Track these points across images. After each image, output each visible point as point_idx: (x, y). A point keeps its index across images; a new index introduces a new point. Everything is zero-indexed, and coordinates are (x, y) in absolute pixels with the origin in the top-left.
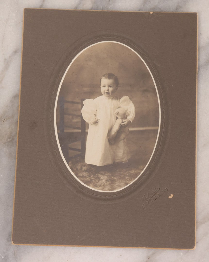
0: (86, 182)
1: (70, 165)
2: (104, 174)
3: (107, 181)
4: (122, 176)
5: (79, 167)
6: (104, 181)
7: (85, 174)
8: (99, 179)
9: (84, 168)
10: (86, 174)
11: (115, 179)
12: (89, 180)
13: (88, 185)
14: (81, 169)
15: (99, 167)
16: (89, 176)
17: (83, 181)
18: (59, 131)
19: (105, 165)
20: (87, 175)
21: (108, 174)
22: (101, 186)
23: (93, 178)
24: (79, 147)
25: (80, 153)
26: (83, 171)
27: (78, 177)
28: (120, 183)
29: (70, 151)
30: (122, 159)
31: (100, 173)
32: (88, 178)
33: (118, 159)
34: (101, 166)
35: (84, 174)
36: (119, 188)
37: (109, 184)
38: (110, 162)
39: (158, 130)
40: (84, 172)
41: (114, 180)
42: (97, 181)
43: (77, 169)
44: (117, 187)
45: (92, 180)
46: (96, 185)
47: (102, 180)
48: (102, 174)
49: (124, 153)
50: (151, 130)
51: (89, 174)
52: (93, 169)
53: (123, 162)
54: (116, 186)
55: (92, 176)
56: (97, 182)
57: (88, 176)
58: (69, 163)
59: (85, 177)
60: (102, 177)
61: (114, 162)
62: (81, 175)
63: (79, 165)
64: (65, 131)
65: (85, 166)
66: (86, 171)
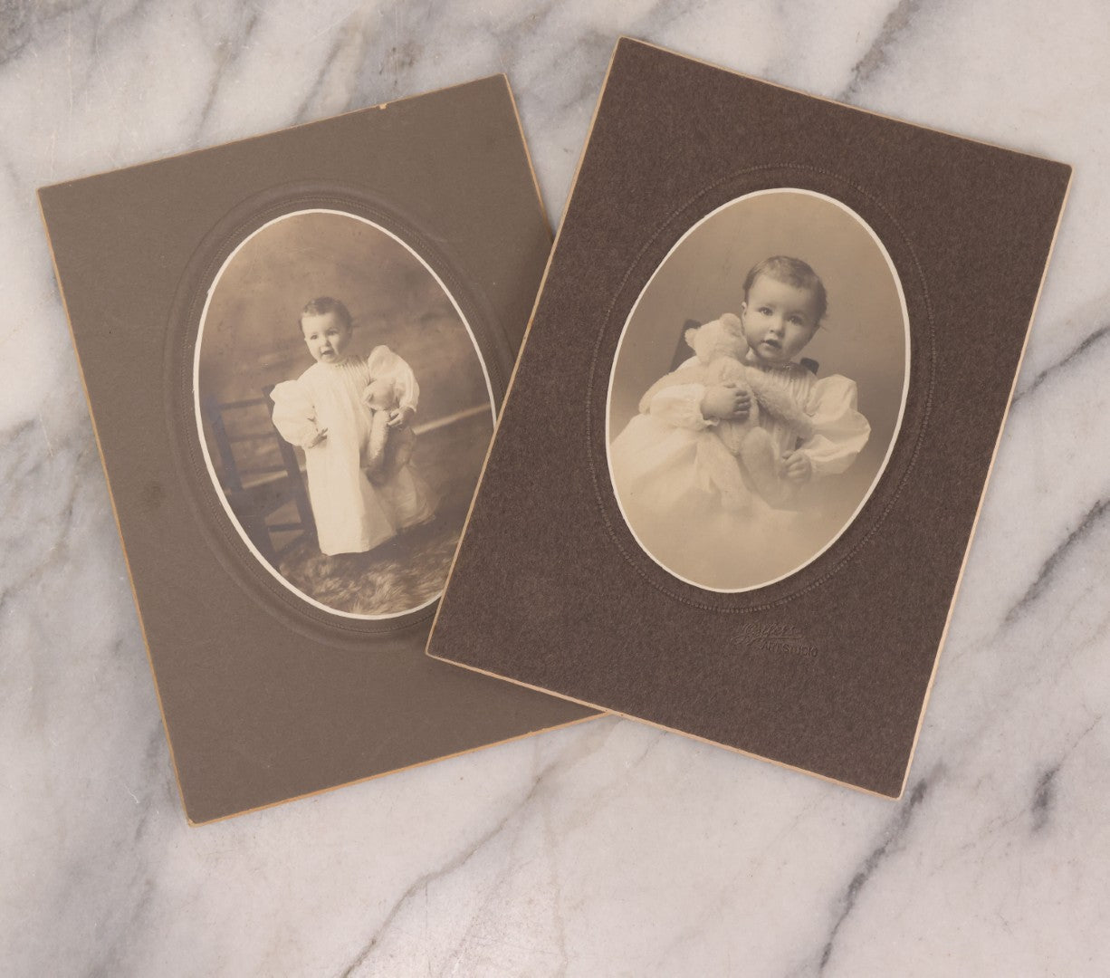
0: (341, 605)
1: (286, 573)
2: (382, 570)
3: (395, 584)
4: (432, 561)
5: (310, 572)
6: (387, 587)
7: (330, 583)
8: (372, 586)
9: (325, 570)
10: (335, 583)
11: (415, 572)
12: (348, 596)
13: (349, 612)
14: (317, 574)
15: (363, 553)
16: (344, 586)
17: (331, 605)
18: (229, 491)
19: (379, 544)
20: (337, 585)
21: (394, 566)
22: (382, 602)
23: (355, 589)
24: (296, 518)
25: (299, 533)
26: (324, 579)
27: (314, 598)
28: (432, 580)
29: (273, 535)
30: (419, 514)
31: (370, 571)
32: (342, 594)
33: (409, 519)
34: (367, 550)
35: (329, 586)
36: (433, 594)
37: (404, 592)
38: (387, 532)
39: (490, 411)
40: (328, 579)
41: (414, 577)
42: (369, 592)
43: (307, 578)
44: (425, 594)
45: (353, 594)
46: (369, 604)
47: (381, 586)
48: (376, 570)
49: (418, 498)
50: (472, 417)
51: (341, 581)
52: (348, 563)
53: (423, 521)
54: (424, 592)
55: (352, 584)
56: (369, 597)
57: (341, 586)
58: (281, 567)
59: (334, 592)
60: (379, 580)
61: (399, 530)
62: (323, 590)
63: (309, 563)
64: (246, 486)
65: (324, 563)
66: (331, 576)
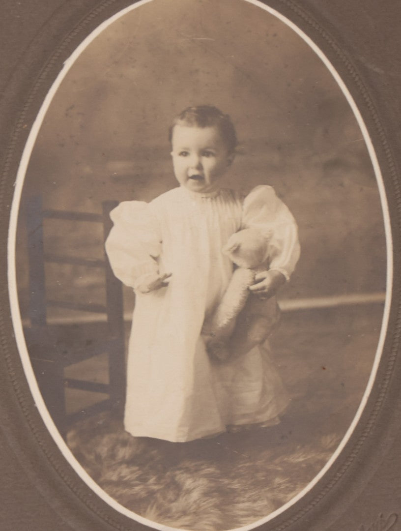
0: (132, 504)
1: (73, 444)
2: (196, 471)
3: (207, 494)
4: (260, 476)
5: (103, 450)
6: (195, 495)
7: (125, 472)
8: (177, 488)
9: (124, 453)
10: (132, 472)
11: (236, 485)
12: (143, 494)
13: (138, 513)
14: (113, 456)
15: (178, 445)
16: (143, 480)
17: (120, 499)
18: (28, 322)
19: (199, 437)
20: (134, 476)
21: (211, 470)
22: (184, 513)
23: (156, 488)
24: (104, 378)
25: (104, 397)
26: (121, 463)
27: (101, 485)
28: (255, 501)
29: (71, 393)
30: (260, 412)
31: (180, 469)
32: (137, 488)
33: (244, 416)
34: (183, 440)
35: (123, 474)
36: (252, 518)
37: (216, 506)
38: (213, 425)
39: (383, 304)
40: (124, 466)
41: (234, 491)
42: (171, 495)
43: (98, 457)
44: (243, 516)
45: (152, 493)
46: (168, 511)
47: (189, 492)
48: (187, 470)
49: (264, 393)
50: (358, 306)
51: (140, 472)
52: (154, 452)
53: (262, 423)
54: (241, 513)
55: (152, 480)
56: (171, 501)
57: (138, 479)
58: (70, 435)
59: (127, 484)
60: (189, 483)
61: (229, 426)
62: (114, 478)
63: (106, 439)
64: (51, 320)
65: (125, 443)
66: (129, 462)
